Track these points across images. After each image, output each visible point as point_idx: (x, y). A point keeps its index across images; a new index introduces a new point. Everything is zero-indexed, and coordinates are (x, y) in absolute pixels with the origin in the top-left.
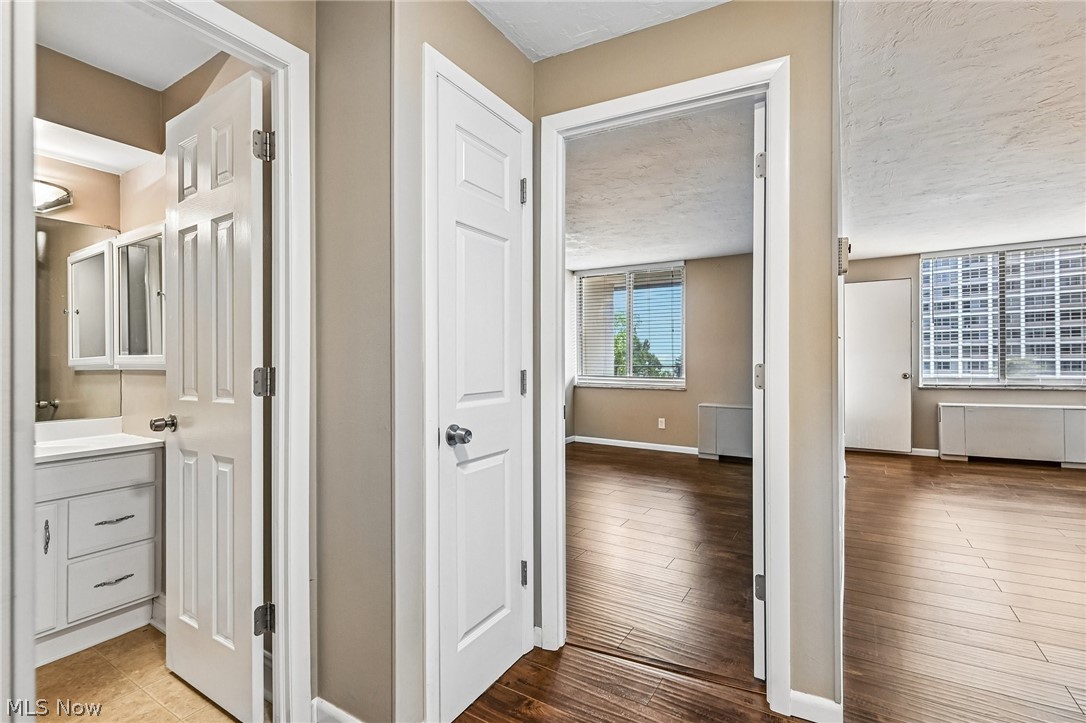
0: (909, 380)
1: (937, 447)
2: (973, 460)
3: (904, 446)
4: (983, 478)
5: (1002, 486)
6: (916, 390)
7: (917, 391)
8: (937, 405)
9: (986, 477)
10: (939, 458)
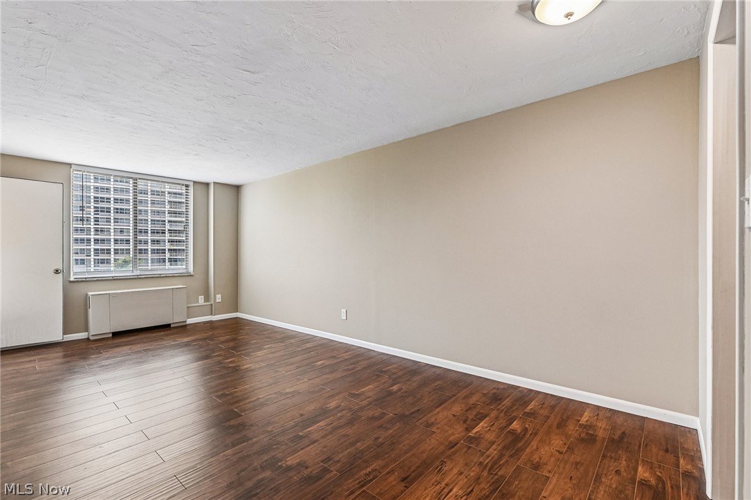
0: (61, 275)
1: (86, 329)
2: (116, 335)
3: (57, 335)
4: (126, 349)
5: (140, 352)
6: (67, 283)
7: (69, 285)
8: (87, 295)
9: (129, 347)
10: (88, 338)
